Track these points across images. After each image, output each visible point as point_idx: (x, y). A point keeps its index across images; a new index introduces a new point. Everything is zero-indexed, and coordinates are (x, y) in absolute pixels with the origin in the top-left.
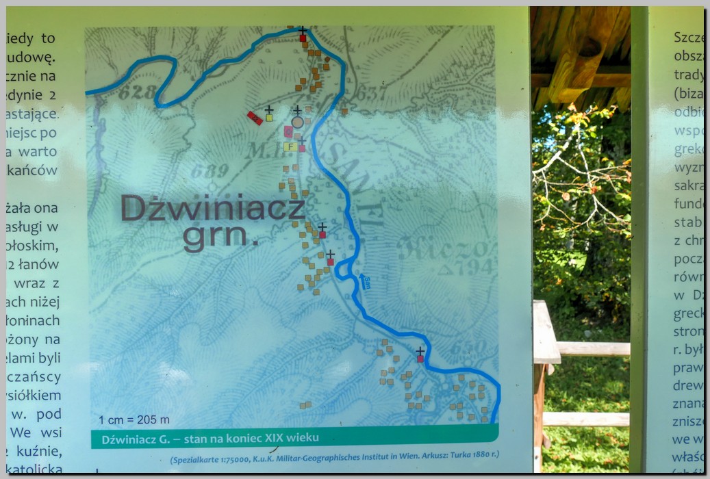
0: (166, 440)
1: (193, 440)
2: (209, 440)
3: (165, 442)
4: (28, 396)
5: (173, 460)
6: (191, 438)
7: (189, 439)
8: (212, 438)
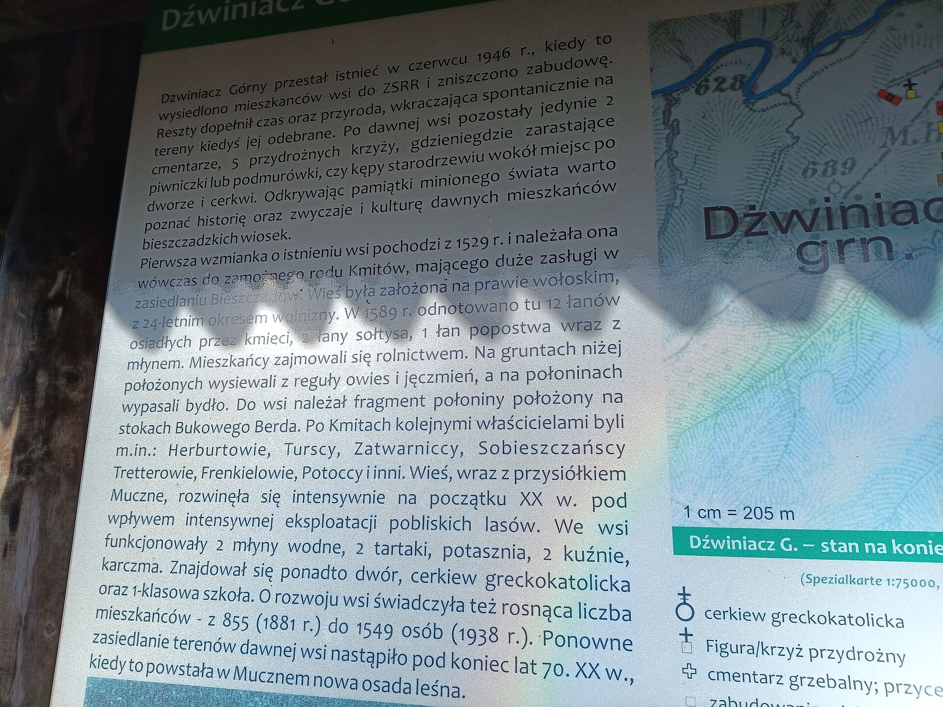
0: (790, 546)
1: (836, 547)
2: (862, 547)
3: (791, 549)
4: (579, 474)
5: (805, 577)
6: (833, 543)
7: (829, 546)
8: (867, 545)
